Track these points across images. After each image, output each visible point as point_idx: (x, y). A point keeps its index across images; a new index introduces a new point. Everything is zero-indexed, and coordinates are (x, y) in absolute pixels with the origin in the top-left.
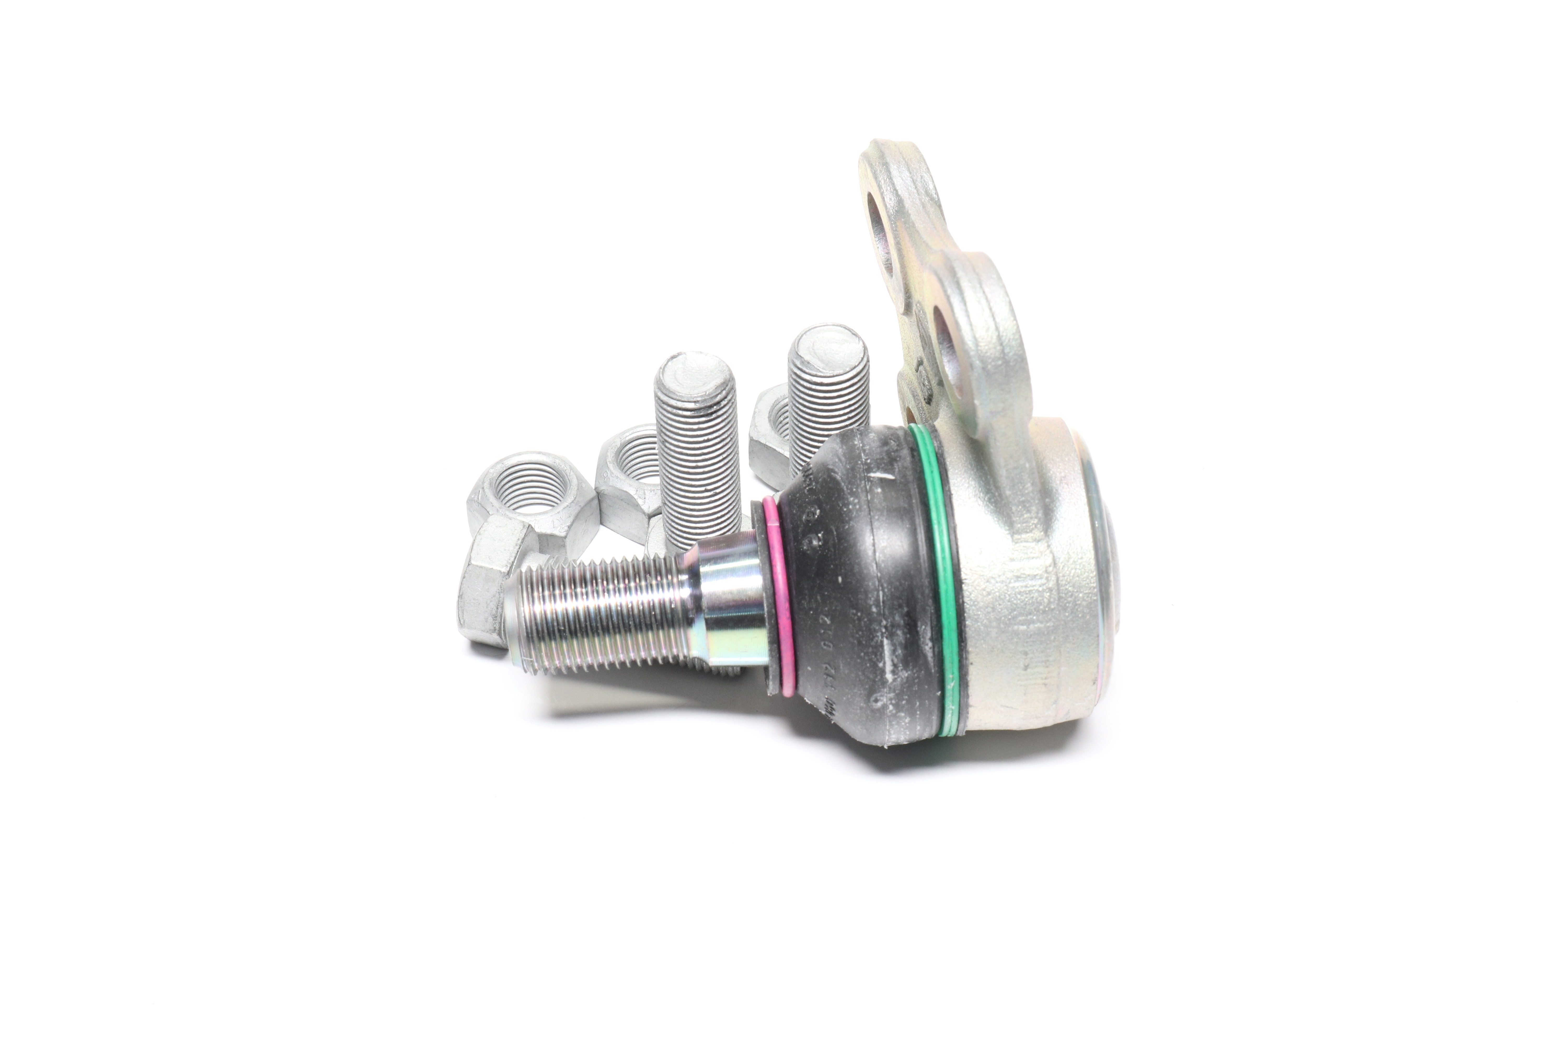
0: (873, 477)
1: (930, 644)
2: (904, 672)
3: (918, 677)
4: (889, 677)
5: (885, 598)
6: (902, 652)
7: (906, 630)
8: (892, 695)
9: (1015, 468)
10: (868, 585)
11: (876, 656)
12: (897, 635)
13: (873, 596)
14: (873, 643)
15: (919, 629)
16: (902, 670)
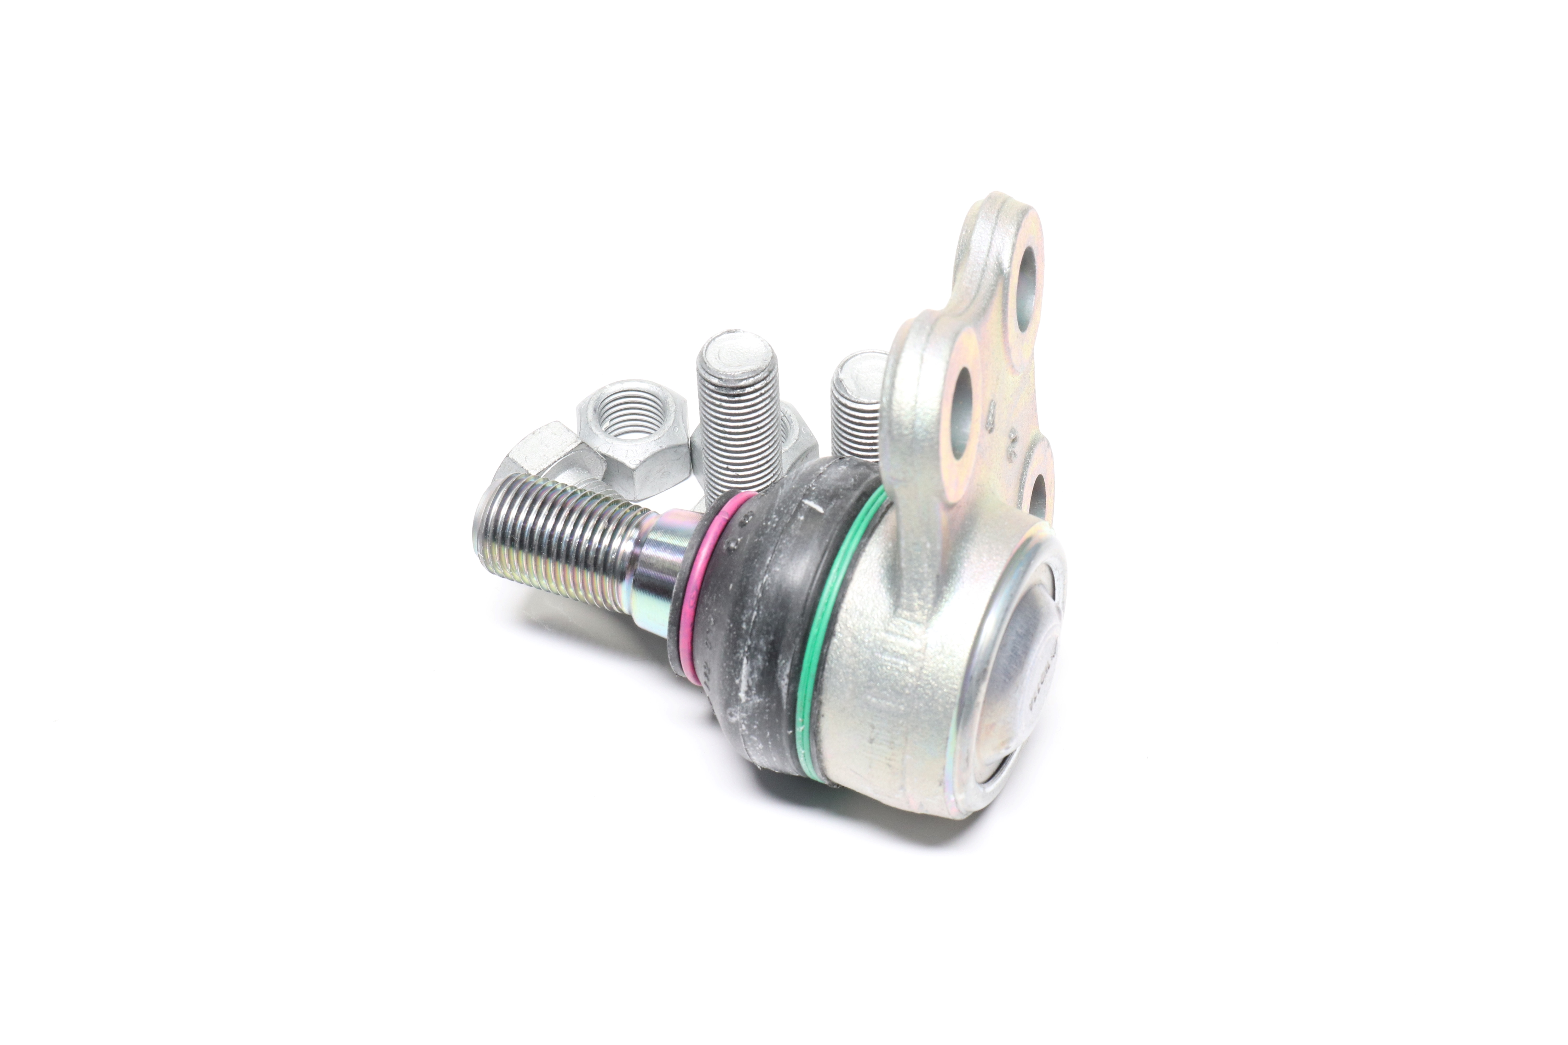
0: (805, 505)
1: (786, 681)
2: (757, 697)
3: (769, 707)
4: (742, 695)
5: (757, 620)
6: (758, 677)
7: (766, 658)
8: (744, 715)
9: (915, 544)
10: (747, 601)
11: (735, 671)
12: (757, 659)
13: (747, 613)
14: (735, 658)
15: (779, 661)
16: (755, 694)
